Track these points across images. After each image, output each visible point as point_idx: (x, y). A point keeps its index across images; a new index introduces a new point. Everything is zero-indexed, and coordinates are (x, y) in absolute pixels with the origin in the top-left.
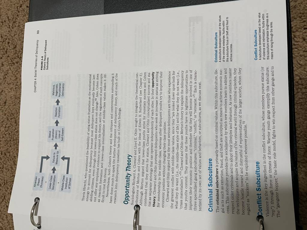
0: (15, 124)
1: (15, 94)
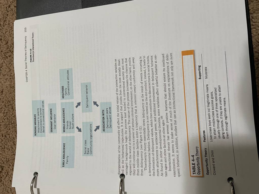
0: (12, 110)
1: (10, 84)
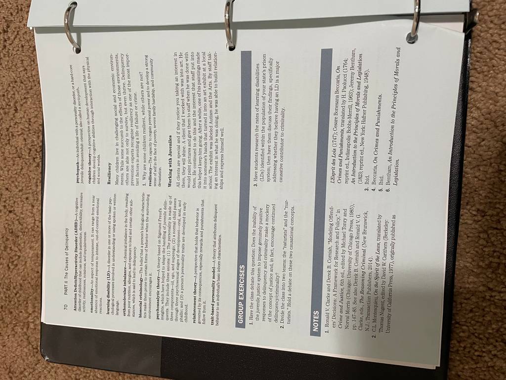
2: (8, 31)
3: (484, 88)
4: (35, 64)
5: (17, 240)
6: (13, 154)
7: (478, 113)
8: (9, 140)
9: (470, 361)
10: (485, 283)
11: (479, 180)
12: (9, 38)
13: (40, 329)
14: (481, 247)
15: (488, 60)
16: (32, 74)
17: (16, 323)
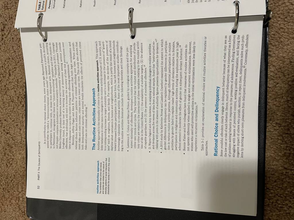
2: (4, 30)
3: (277, 54)
4: (20, 49)
5: (12, 149)
6: (9, 100)
7: (274, 69)
8: (6, 92)
9: (276, 210)
10: (282, 165)
11: (276, 106)
12: (5, 34)
13: (26, 201)
14: (279, 144)
15: (278, 39)
16: (18, 54)
17: (12, 198)
